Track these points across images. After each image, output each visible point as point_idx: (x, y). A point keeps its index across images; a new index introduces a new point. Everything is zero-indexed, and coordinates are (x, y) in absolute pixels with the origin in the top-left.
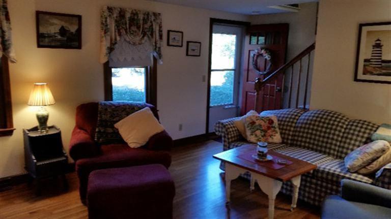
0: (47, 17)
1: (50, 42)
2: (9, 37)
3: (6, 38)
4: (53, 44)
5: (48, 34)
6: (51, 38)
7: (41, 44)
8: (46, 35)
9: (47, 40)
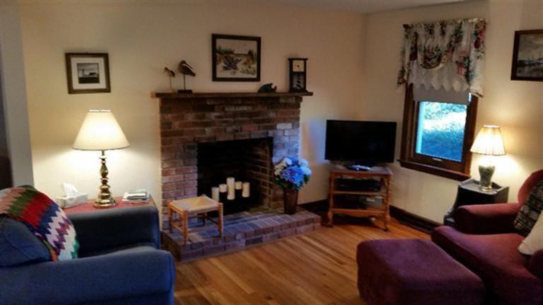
0: (531, 37)
1: (530, 72)
2: (474, 68)
3: (471, 68)
4: (534, 75)
5: (529, 61)
6: (533, 67)
7: (518, 75)
8: (527, 63)
9: (526, 69)
